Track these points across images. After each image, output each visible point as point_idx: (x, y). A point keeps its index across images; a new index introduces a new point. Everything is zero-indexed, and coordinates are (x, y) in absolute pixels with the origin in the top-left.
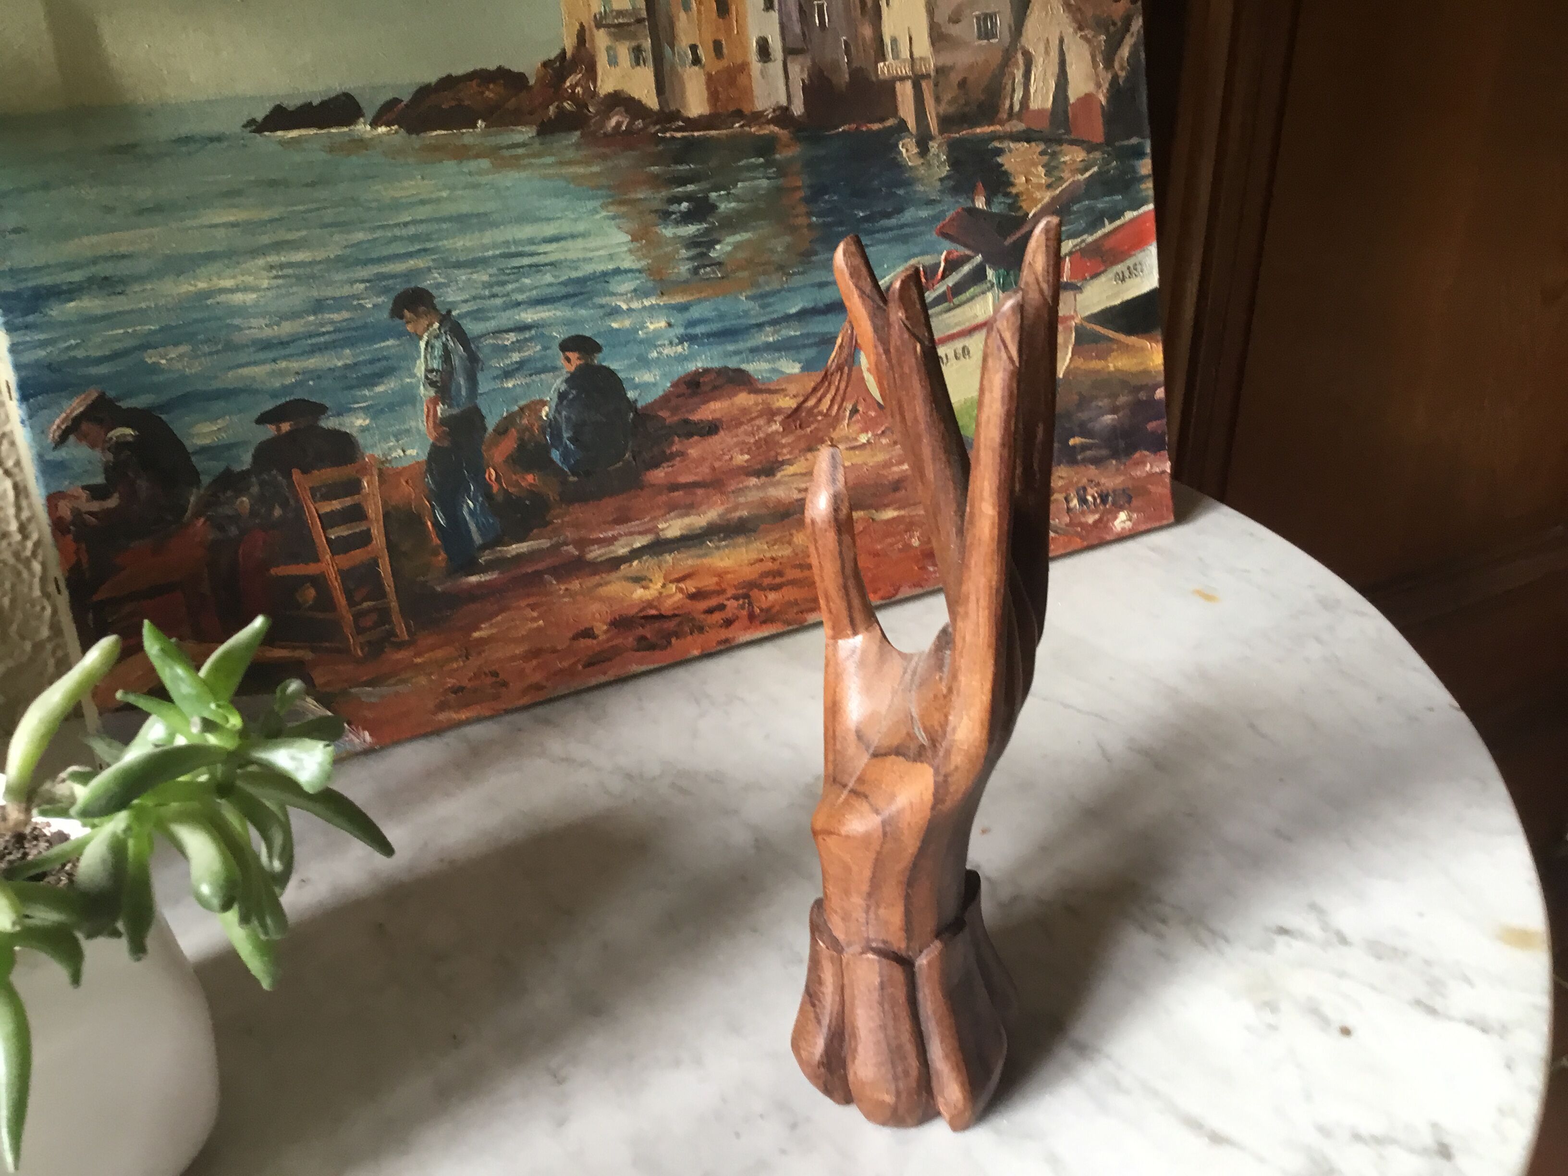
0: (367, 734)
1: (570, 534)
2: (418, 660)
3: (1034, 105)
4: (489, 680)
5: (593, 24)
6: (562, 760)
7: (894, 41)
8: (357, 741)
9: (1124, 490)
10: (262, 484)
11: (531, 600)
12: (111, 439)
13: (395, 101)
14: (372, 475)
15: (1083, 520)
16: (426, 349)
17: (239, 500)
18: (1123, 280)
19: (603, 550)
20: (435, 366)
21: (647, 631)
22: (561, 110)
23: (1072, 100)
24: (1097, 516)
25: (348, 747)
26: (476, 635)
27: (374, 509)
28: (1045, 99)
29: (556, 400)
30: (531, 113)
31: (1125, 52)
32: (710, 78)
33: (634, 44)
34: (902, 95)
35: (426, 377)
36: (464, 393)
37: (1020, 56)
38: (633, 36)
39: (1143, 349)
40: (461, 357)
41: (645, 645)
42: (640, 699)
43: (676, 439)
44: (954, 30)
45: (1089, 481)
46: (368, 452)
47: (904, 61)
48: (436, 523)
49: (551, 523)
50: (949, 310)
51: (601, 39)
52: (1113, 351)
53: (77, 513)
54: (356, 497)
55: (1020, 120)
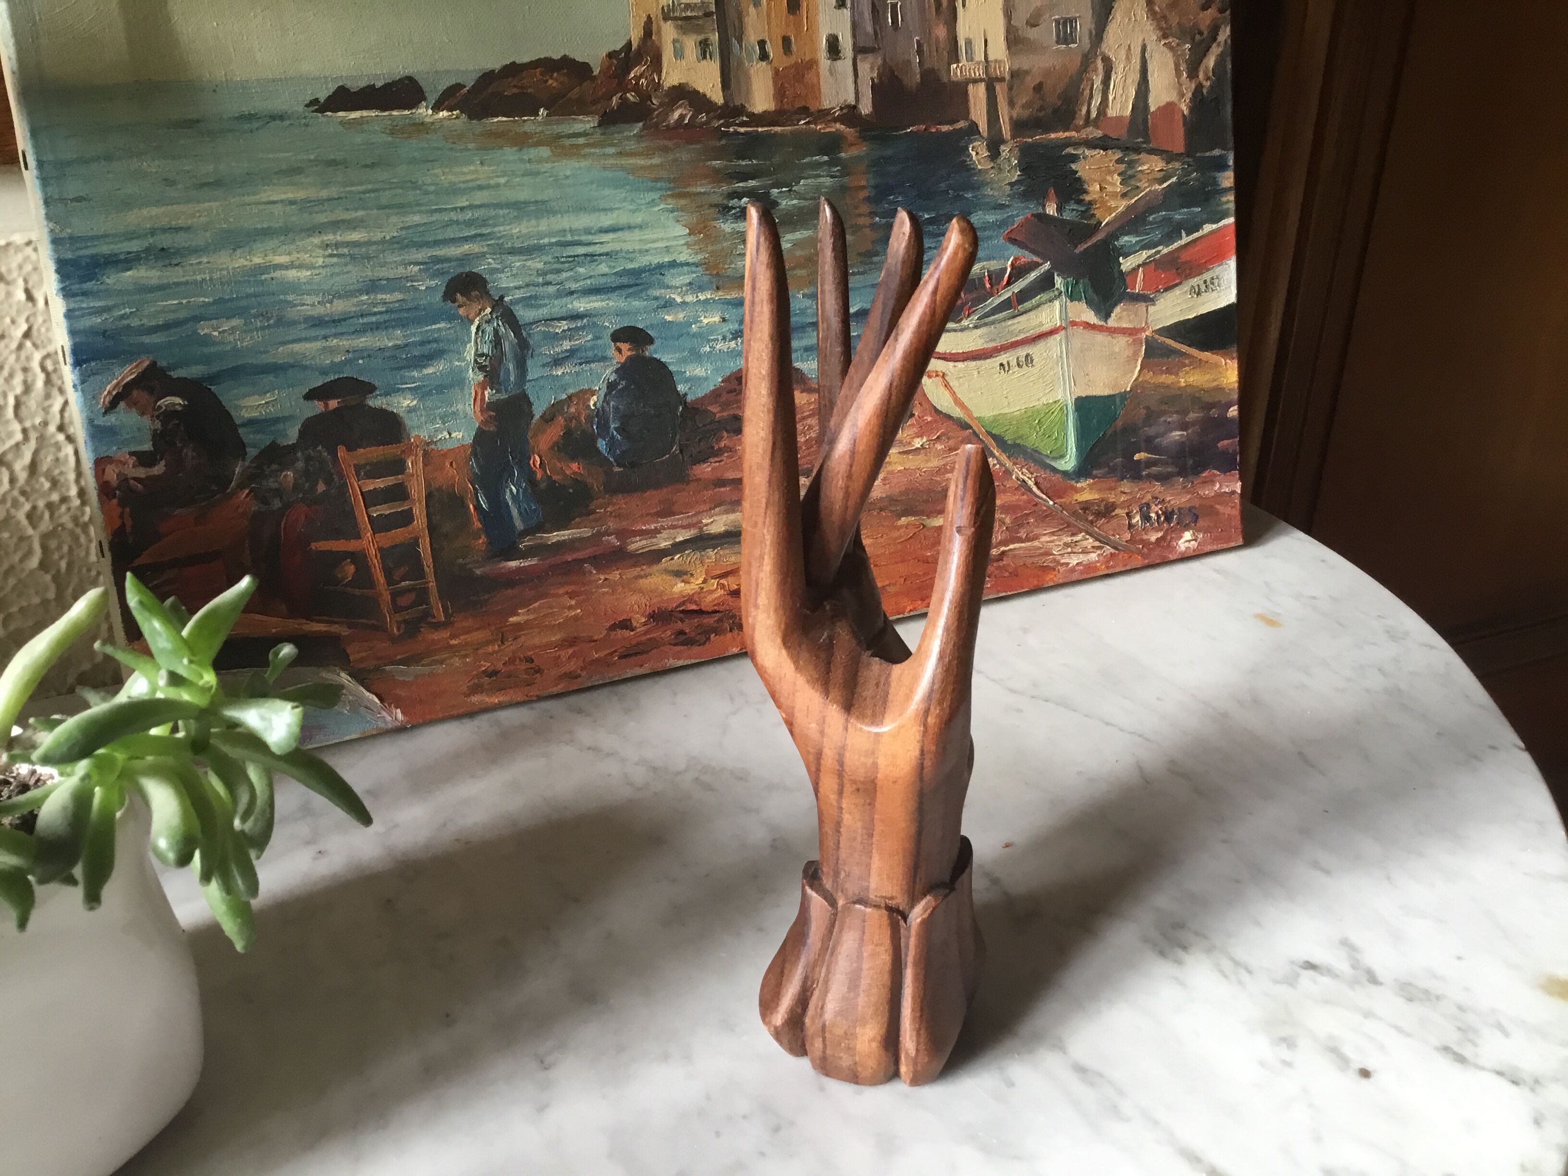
0: (399, 711)
1: (612, 525)
2: (453, 642)
3: (1111, 112)
4: (524, 666)
5: (660, 16)
6: (589, 748)
7: (969, 42)
8: (389, 718)
9: (1190, 509)
10: (308, 459)
11: (570, 588)
12: (160, 407)
13: (458, 87)
14: (416, 455)
15: (1145, 537)
16: (476, 333)
17: (284, 473)
18: (1199, 294)
19: (644, 542)
20: (485, 351)
21: (687, 626)
22: (624, 100)
23: (1152, 109)
24: (1160, 534)
25: (381, 725)
26: (513, 619)
27: (417, 490)
28: (1123, 107)
29: (604, 390)
30: (594, 102)
31: (1211, 61)
32: (776, 72)
33: (701, 37)
34: (974, 97)
35: (475, 361)
36: (512, 379)
37: (1100, 64)
38: (698, 30)
39: (1217, 365)
40: (511, 342)
41: (683, 640)
42: (675, 694)
43: (725, 434)
44: (1032, 34)
45: (1153, 498)
46: (414, 433)
47: (979, 63)
48: (478, 507)
49: (593, 512)
50: (1014, 317)
51: (668, 32)
52: (1185, 366)
53: (124, 480)
54: (400, 476)
55: (1098, 128)
